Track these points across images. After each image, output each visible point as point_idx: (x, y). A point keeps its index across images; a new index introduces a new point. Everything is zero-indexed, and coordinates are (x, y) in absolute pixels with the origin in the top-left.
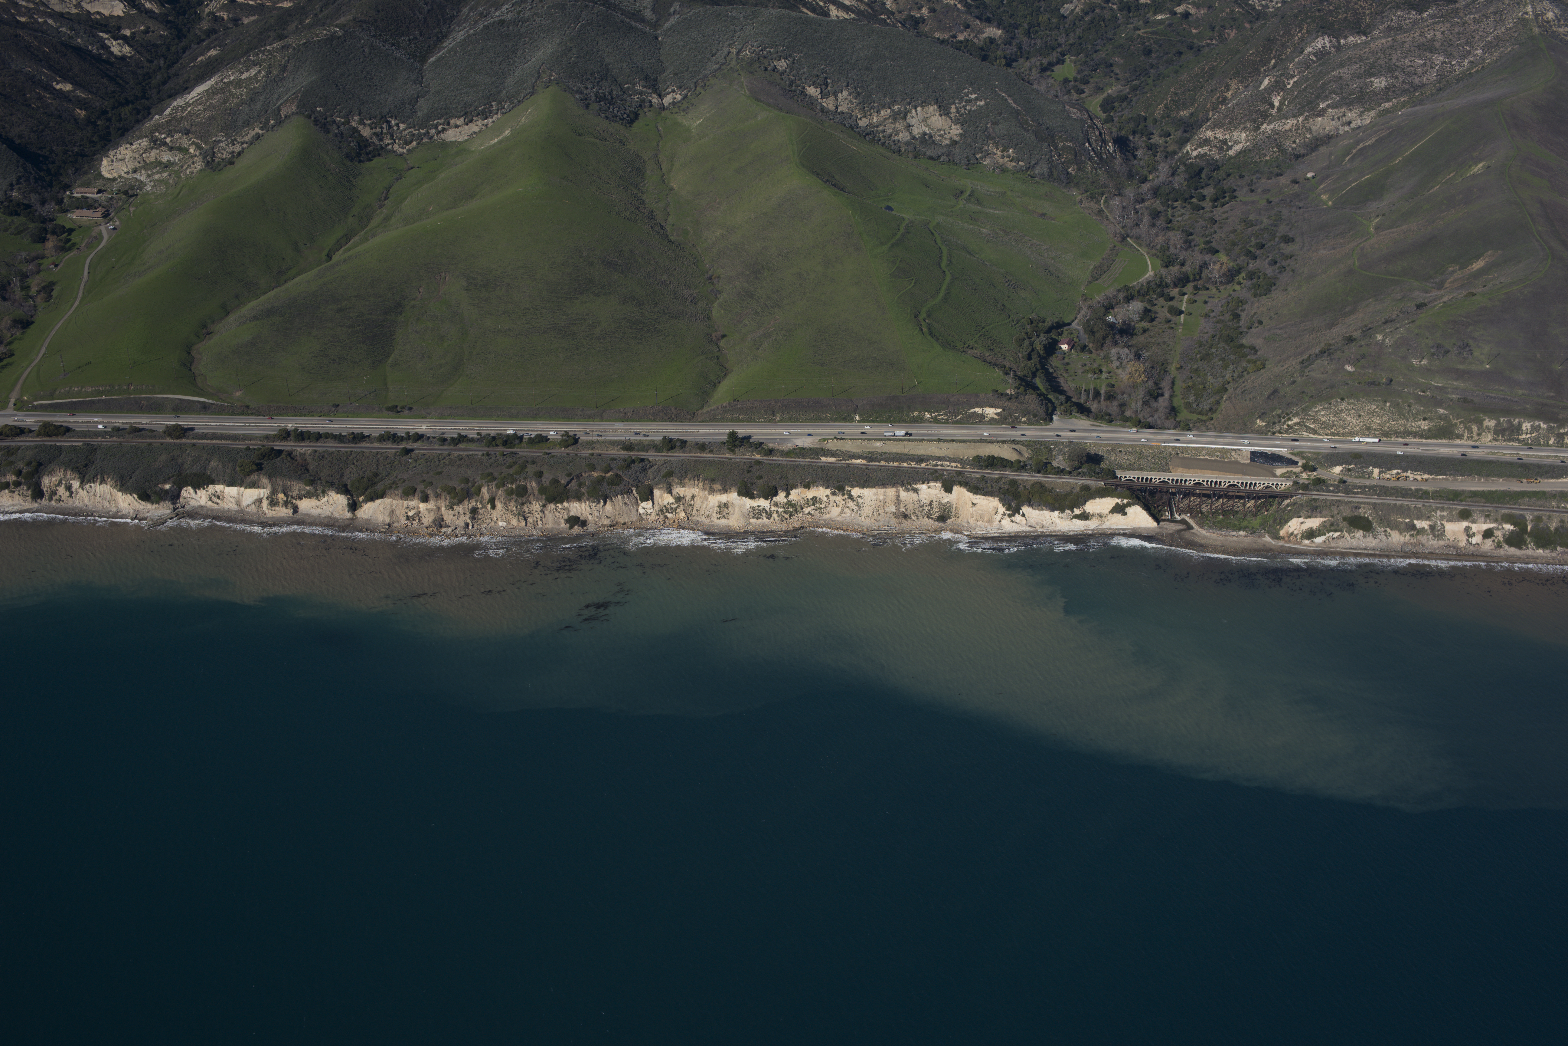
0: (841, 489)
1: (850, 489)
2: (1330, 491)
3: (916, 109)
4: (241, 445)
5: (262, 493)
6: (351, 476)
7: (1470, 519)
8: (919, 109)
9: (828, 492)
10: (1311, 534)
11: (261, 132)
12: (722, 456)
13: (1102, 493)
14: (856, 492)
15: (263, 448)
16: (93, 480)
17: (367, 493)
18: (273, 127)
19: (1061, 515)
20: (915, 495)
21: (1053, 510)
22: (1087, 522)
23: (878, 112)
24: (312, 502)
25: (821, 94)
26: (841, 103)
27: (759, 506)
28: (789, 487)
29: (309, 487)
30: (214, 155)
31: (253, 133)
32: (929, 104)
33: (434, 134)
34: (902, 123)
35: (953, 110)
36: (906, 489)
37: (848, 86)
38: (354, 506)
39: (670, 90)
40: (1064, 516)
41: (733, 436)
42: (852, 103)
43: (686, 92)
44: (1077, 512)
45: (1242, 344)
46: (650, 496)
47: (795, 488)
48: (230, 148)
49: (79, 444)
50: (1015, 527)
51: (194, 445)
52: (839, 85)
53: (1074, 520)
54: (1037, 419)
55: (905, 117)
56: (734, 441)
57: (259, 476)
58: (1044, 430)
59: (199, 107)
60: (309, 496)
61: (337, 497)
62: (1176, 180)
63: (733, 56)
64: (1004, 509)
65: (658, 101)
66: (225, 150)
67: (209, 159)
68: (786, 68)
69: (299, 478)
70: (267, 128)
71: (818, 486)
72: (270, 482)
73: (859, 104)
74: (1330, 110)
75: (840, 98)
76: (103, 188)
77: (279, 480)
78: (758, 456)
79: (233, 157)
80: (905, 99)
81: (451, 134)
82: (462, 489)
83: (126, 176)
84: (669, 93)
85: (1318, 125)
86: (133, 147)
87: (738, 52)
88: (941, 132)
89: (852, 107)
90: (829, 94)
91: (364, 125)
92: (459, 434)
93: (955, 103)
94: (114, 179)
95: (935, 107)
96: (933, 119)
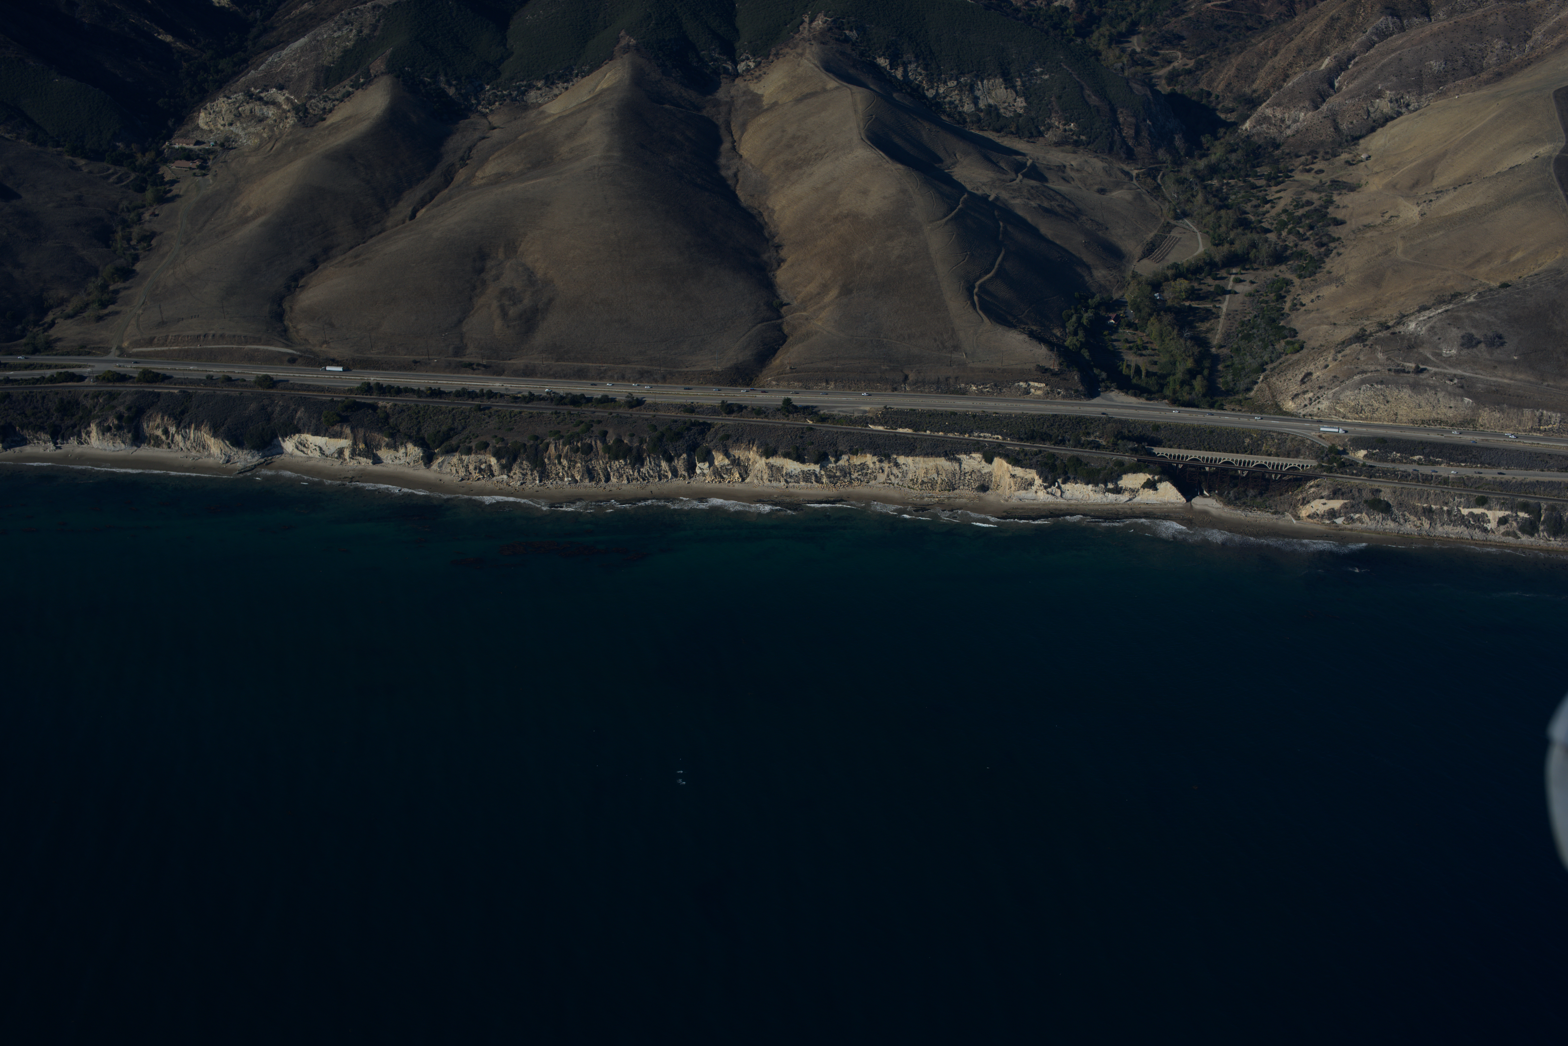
0: (888, 457)
1: (895, 457)
2: (1353, 474)
3: (982, 82)
4: (326, 397)
5: (344, 443)
6: (428, 431)
7: (1487, 506)
8: (985, 81)
9: (875, 459)
10: (1332, 514)
11: (351, 89)
12: (777, 421)
13: (1136, 469)
14: (901, 460)
15: (346, 400)
16: (189, 426)
17: (443, 446)
18: (363, 84)
19: (1094, 488)
20: (956, 466)
21: (1087, 484)
22: (1118, 496)
23: (945, 83)
24: (392, 453)
25: (891, 64)
26: (910, 74)
27: (809, 470)
28: (838, 453)
29: (389, 438)
30: (306, 111)
31: (343, 91)
32: (995, 76)
33: (517, 96)
34: (969, 94)
35: (1019, 83)
36: (950, 460)
37: (917, 57)
38: (428, 459)
39: (744, 58)
40: (1097, 489)
41: (788, 402)
42: (921, 75)
43: (759, 59)
44: (1110, 486)
45: (1283, 326)
46: (708, 457)
47: (845, 453)
48: (322, 105)
49: (176, 391)
50: (1050, 498)
51: (283, 395)
52: (909, 56)
53: (1107, 494)
54: (1078, 395)
55: (972, 89)
56: (788, 408)
57: (342, 427)
58: (1085, 405)
59: (294, 64)
60: (389, 446)
61: (414, 451)
62: (1233, 157)
63: (806, 25)
64: (1040, 481)
65: (733, 68)
66: (317, 106)
67: (301, 114)
68: (857, 39)
69: (380, 430)
70: (357, 86)
71: (865, 453)
72: (352, 432)
73: (927, 75)
74: (1388, 92)
75: (909, 69)
76: (200, 140)
77: (361, 432)
78: (811, 422)
79: (324, 113)
80: (973, 71)
81: (532, 96)
82: (531, 446)
83: (222, 128)
84: (743, 61)
85: (1376, 107)
86: (230, 101)
87: (811, 21)
88: (1006, 104)
89: (920, 78)
90: (898, 65)
91: (450, 85)
92: (530, 393)
93: (1020, 76)
94: (211, 131)
95: (1001, 80)
96: (998, 91)
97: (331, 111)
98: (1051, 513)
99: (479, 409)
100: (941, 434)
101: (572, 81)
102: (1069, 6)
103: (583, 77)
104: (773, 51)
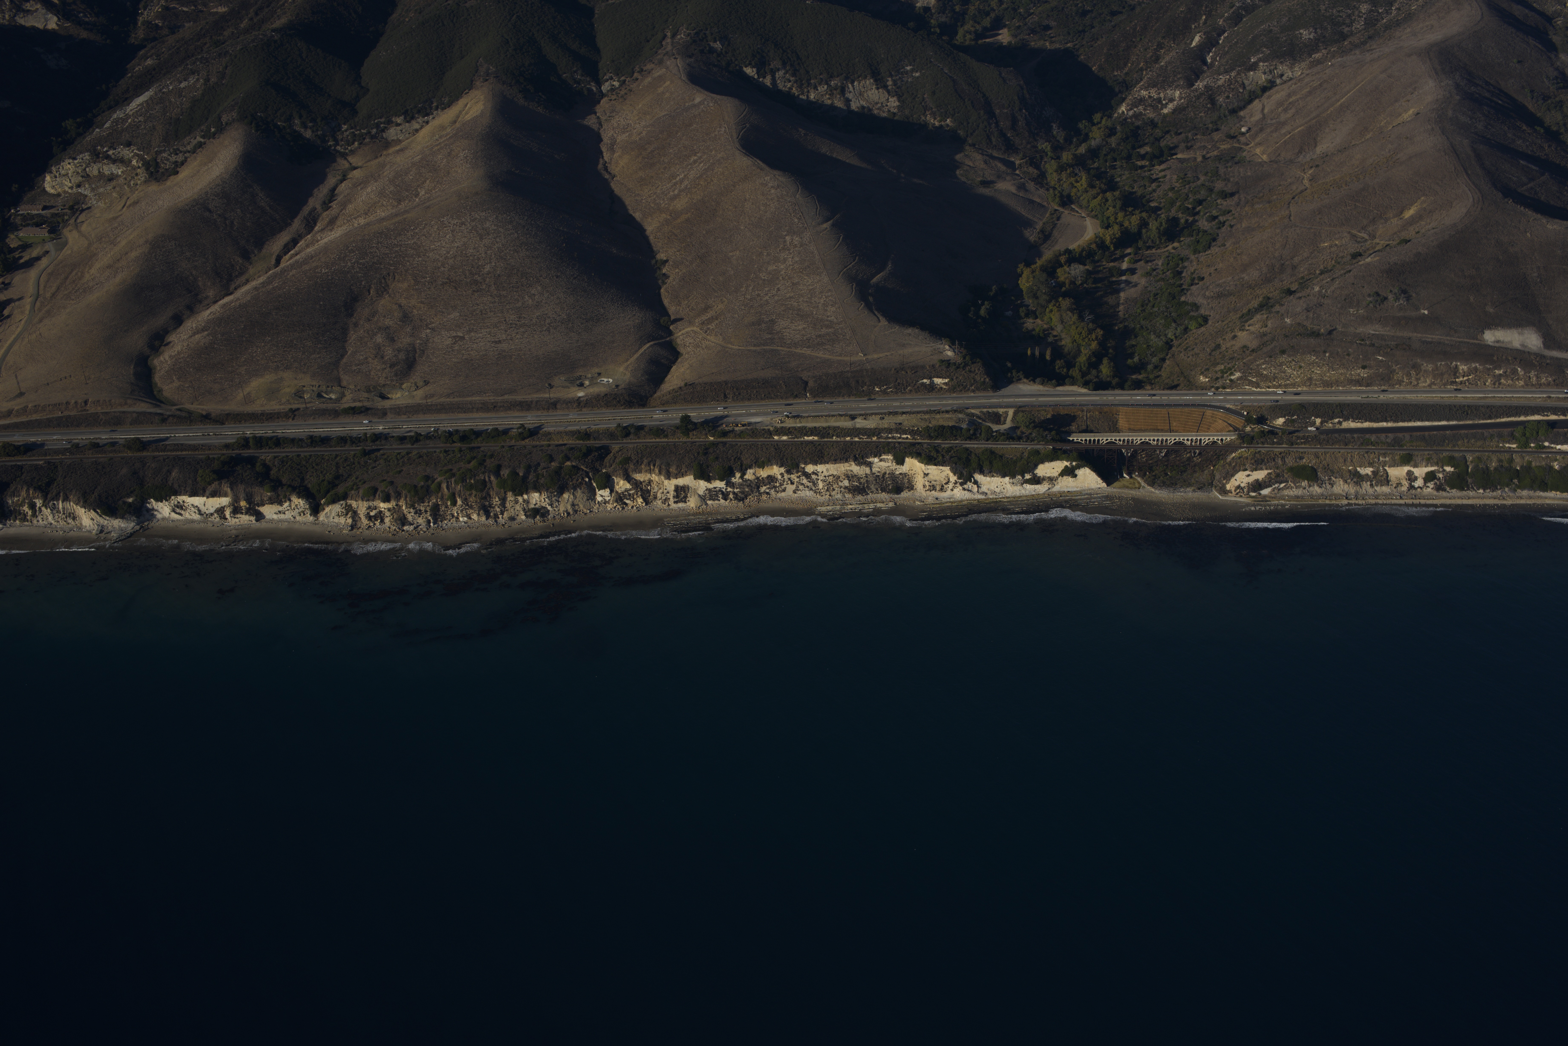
0: (797, 466)
1: (803, 466)
2: (1274, 443)
3: (852, 83)
4: (201, 456)
5: (224, 501)
6: (311, 481)
7: (1412, 463)
8: (856, 83)
9: (782, 470)
10: (1257, 486)
11: (202, 140)
12: (677, 440)
13: (1053, 457)
14: (810, 468)
15: (223, 457)
16: (56, 498)
17: (329, 495)
18: (214, 134)
19: (1011, 481)
20: (868, 470)
21: (1004, 476)
22: (1037, 487)
23: (816, 88)
24: (275, 508)
25: (758, 73)
26: (778, 82)
27: (715, 488)
28: (744, 467)
29: (270, 492)
30: (157, 165)
31: (194, 142)
32: (865, 78)
33: (376, 134)
34: (840, 98)
35: (890, 83)
36: (859, 464)
37: (784, 64)
38: (316, 510)
39: (608, 77)
40: (1014, 481)
41: (686, 419)
42: (790, 81)
43: (623, 78)
44: (1027, 476)
45: (1184, 302)
46: (608, 483)
47: (750, 467)
48: (174, 158)
49: (41, 463)
50: (967, 495)
51: (154, 457)
52: (775, 64)
53: (1025, 485)
54: (983, 387)
55: (843, 91)
56: (687, 424)
57: (220, 484)
58: (992, 397)
59: (140, 118)
60: (272, 502)
61: (299, 502)
62: (1113, 141)
63: (669, 40)
64: (955, 478)
65: (597, 89)
66: (168, 160)
67: (152, 169)
68: (722, 49)
69: (261, 484)
70: (208, 135)
71: (772, 465)
72: (232, 489)
73: (796, 82)
74: (1261, 64)
75: (777, 76)
76: (48, 204)
77: (241, 488)
78: (712, 438)
79: (177, 166)
80: (842, 74)
81: (392, 133)
82: (422, 487)
83: (70, 191)
84: (607, 80)
85: (1251, 80)
86: (76, 162)
87: (674, 36)
88: (879, 105)
89: (789, 85)
90: (766, 73)
91: (305, 127)
92: (416, 433)
93: (891, 76)
94: (59, 195)
95: (872, 81)
96: (870, 93)
97: (182, 163)
98: (970, 510)
99: (366, 453)
100: (848, 439)
101: (432, 114)
102: (931, 6)
103: (443, 109)
104: (637, 69)
